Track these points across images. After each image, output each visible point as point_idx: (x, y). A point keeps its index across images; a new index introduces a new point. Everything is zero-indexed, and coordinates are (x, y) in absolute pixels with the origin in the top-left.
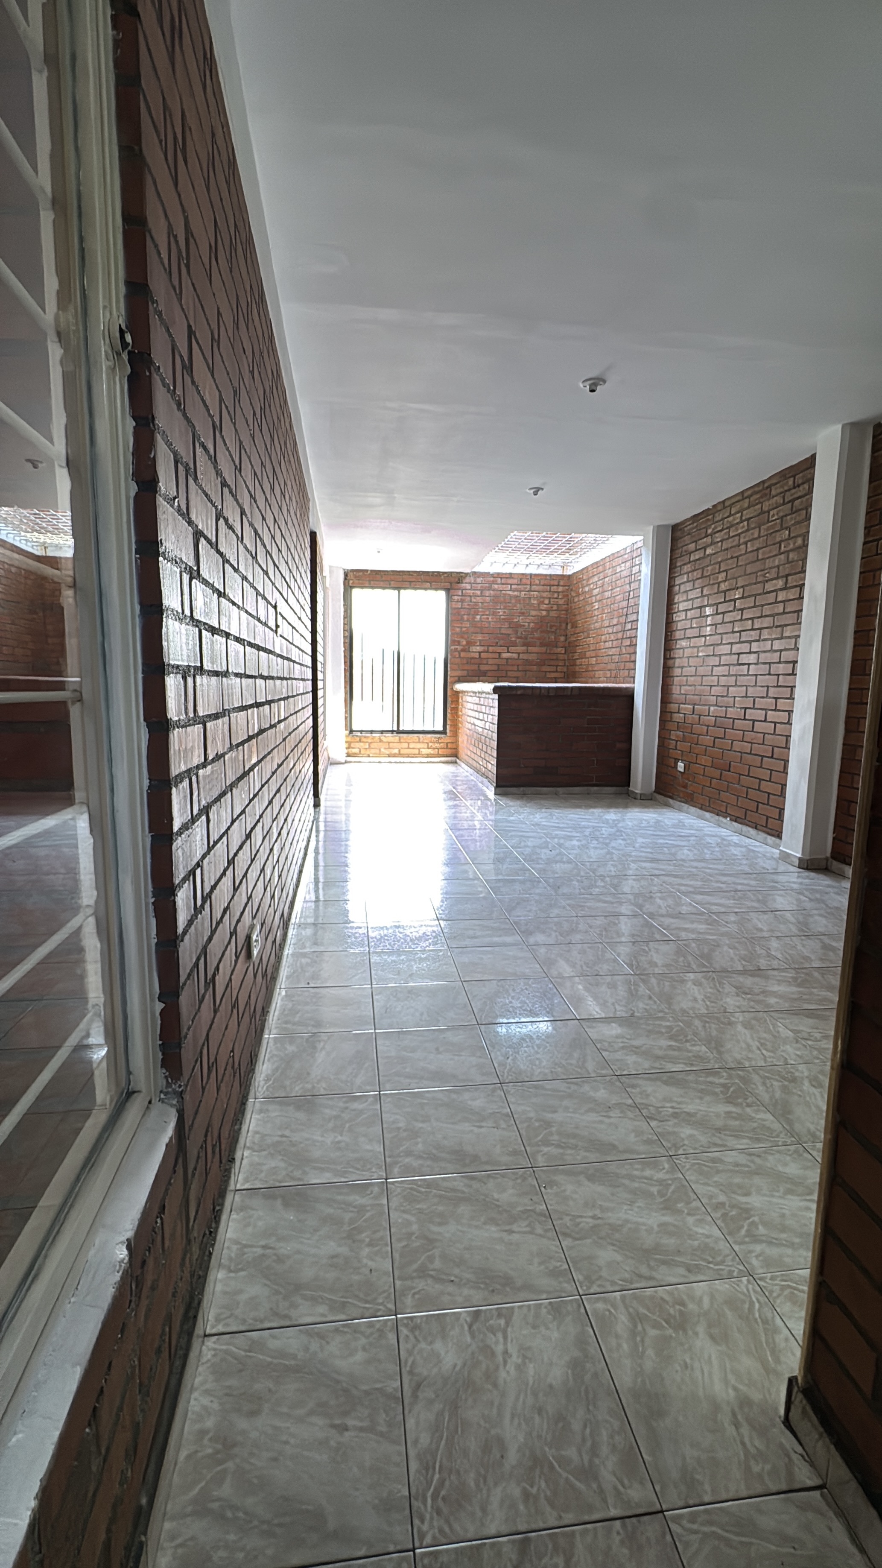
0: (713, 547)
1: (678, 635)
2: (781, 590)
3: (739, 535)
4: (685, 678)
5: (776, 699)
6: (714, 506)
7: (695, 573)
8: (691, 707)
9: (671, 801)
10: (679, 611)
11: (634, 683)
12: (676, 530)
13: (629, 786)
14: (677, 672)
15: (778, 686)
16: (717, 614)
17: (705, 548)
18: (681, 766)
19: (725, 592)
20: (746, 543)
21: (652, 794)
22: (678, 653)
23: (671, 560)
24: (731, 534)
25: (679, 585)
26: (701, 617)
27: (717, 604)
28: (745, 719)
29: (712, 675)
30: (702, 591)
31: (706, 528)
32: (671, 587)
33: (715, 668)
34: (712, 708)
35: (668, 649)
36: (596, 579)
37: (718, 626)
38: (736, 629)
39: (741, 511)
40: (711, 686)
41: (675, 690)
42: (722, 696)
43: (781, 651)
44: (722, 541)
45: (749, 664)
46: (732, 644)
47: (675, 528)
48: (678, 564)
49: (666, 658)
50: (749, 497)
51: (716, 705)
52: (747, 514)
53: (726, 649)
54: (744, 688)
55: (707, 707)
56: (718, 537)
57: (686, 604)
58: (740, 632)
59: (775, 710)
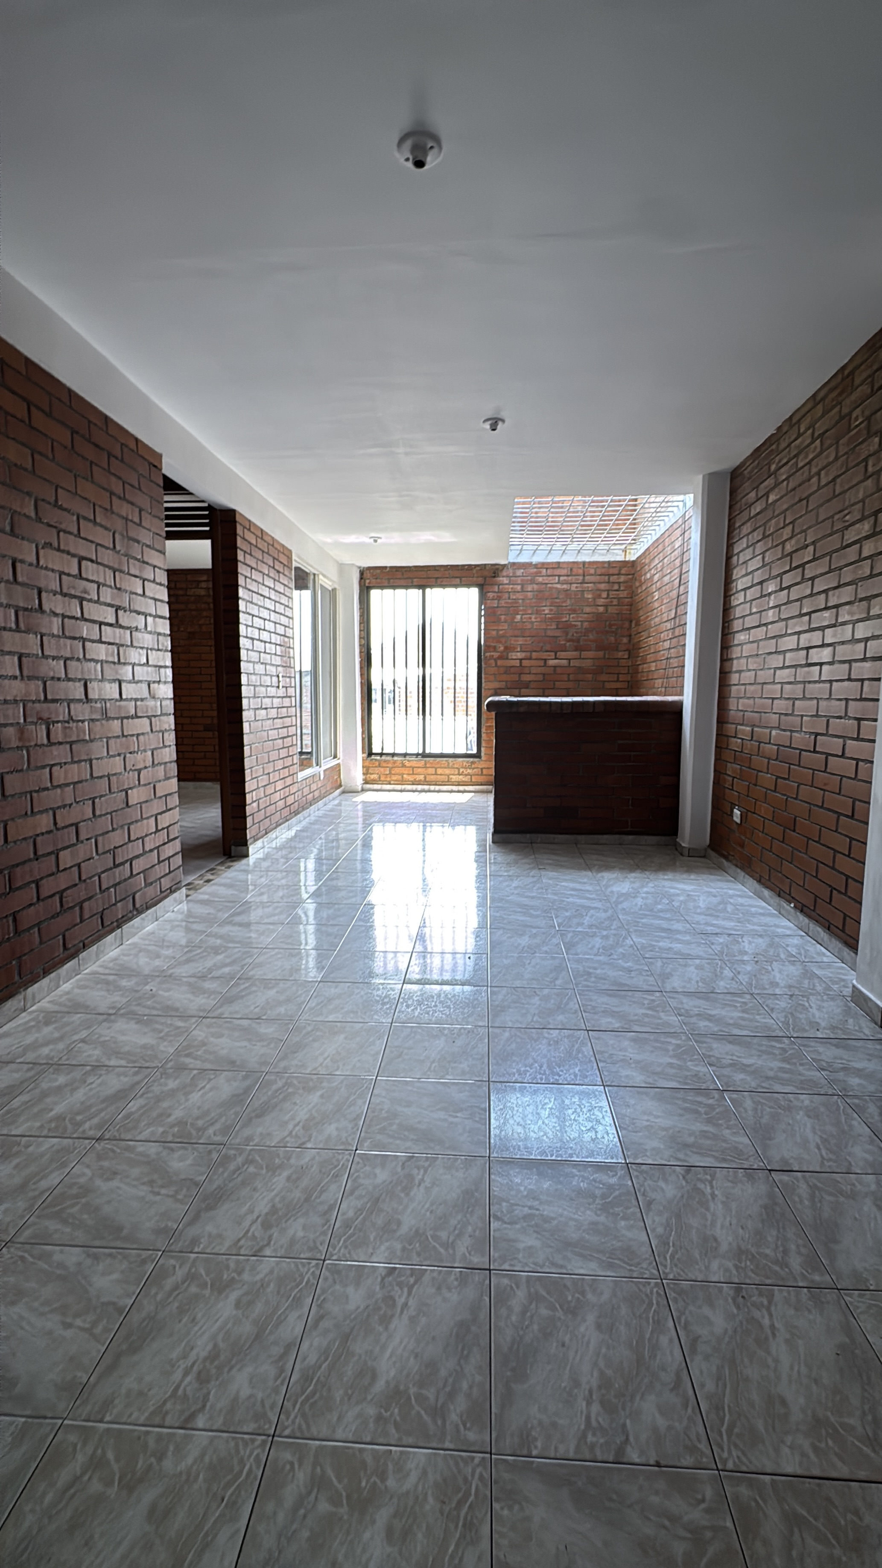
0: (777, 490)
1: (737, 625)
2: (867, 538)
3: (809, 463)
4: (743, 687)
5: (859, 720)
6: (779, 429)
7: (755, 534)
8: (749, 729)
9: (727, 864)
10: (737, 592)
11: (682, 694)
12: (735, 475)
13: (676, 836)
15: (862, 699)
16: (782, 589)
17: (767, 495)
18: (737, 815)
19: (790, 554)
20: (818, 474)
21: (706, 850)
22: (735, 652)
23: (730, 520)
24: (801, 464)
25: (738, 554)
26: (762, 596)
27: (781, 575)
28: (815, 751)
29: (774, 683)
30: (763, 558)
31: (769, 465)
32: (729, 558)
33: (778, 672)
34: (774, 732)
35: (726, 647)
36: (656, 561)
37: (783, 607)
38: (805, 611)
39: (812, 426)
40: (773, 699)
41: (732, 704)
42: (786, 715)
43: (867, 640)
44: (787, 479)
45: (821, 664)
46: (799, 633)
47: (734, 473)
48: (737, 525)
49: (723, 661)
50: (823, 399)
51: (778, 728)
52: (820, 428)
53: (790, 642)
54: (815, 702)
55: (768, 731)
56: (783, 475)
57: (745, 579)
58: (809, 614)
59: (858, 739)
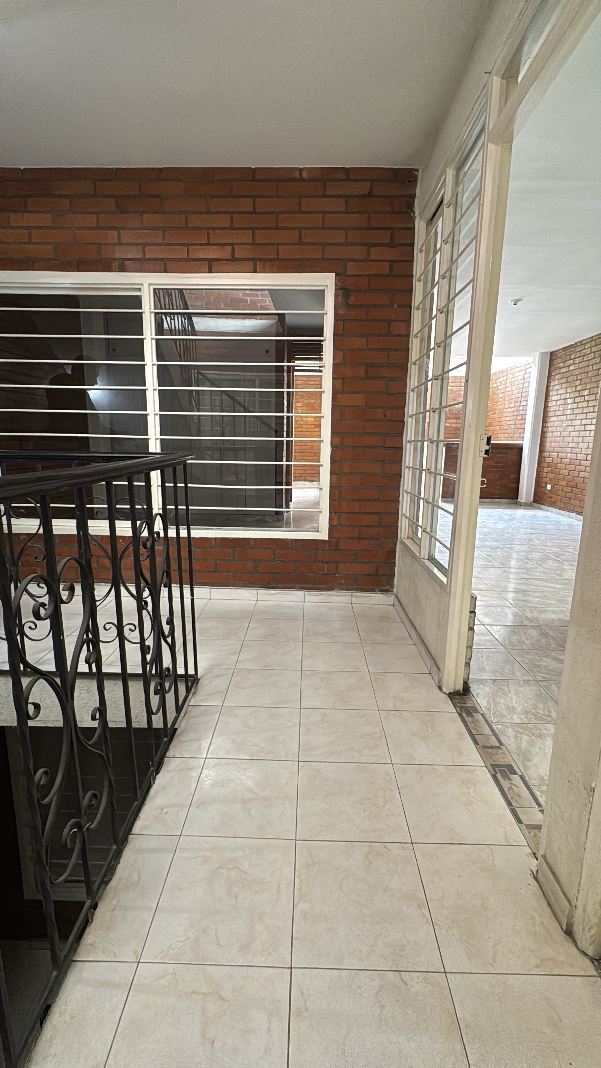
0: (574, 366)
1: (551, 414)
3: (589, 360)
4: (554, 438)
6: (576, 343)
7: (563, 380)
8: (556, 454)
9: (542, 506)
10: (552, 401)
11: (523, 440)
12: (553, 355)
13: (517, 499)
14: (549, 435)
16: (575, 403)
17: (569, 366)
18: (549, 487)
19: (579, 391)
20: (592, 365)
21: (531, 503)
22: (549, 425)
23: (549, 371)
24: (585, 359)
25: (553, 386)
26: (565, 404)
27: (574, 398)
28: (587, 460)
29: (569, 436)
30: (566, 390)
31: (570, 355)
32: (548, 387)
33: (571, 433)
34: (569, 455)
35: (544, 421)
36: (501, 380)
37: (575, 410)
38: (584, 412)
39: (591, 347)
40: (569, 442)
41: (548, 445)
42: (575, 448)
44: (579, 363)
45: (590, 431)
46: (581, 420)
47: (552, 354)
48: (553, 374)
49: (543, 427)
50: (595, 340)
51: (571, 453)
52: (594, 349)
53: (578, 422)
54: (587, 443)
55: (566, 454)
56: (577, 361)
57: (556, 397)
58: (586, 413)
